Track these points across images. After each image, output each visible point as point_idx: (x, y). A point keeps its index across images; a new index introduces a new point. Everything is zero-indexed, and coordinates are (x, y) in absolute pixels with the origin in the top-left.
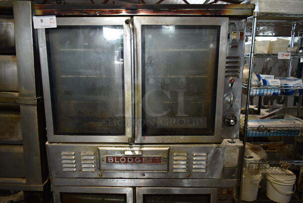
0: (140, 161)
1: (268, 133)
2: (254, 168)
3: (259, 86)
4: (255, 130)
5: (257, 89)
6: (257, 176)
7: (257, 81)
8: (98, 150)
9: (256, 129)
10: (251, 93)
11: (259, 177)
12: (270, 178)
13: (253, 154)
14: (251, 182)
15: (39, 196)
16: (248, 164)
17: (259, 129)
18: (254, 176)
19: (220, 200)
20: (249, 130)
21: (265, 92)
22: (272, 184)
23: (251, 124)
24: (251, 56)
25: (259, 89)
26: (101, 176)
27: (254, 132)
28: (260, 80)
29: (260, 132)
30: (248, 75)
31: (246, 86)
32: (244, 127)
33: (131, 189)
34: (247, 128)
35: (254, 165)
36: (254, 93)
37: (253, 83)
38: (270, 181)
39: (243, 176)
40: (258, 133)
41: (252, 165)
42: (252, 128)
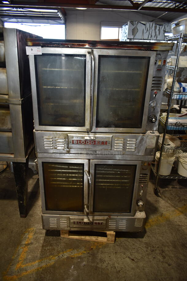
0: (94, 143)
1: (183, 128)
2: (170, 152)
3: (180, 92)
4: (173, 125)
5: (177, 95)
6: (172, 158)
7: (178, 88)
8: (68, 135)
9: (174, 124)
10: (173, 97)
11: (173, 159)
12: (181, 160)
13: (171, 143)
14: (167, 162)
15: (23, 166)
16: (166, 150)
17: (176, 124)
18: (170, 158)
19: (143, 169)
20: (169, 125)
21: (183, 97)
22: (181, 164)
23: (171, 121)
24: (175, 69)
25: (179, 94)
26: (69, 152)
27: (173, 127)
28: (180, 88)
29: (176, 126)
30: (172, 83)
31: (169, 92)
32: (166, 123)
33: (87, 161)
34: (167, 124)
35: (170, 150)
36: (175, 98)
37: (175, 90)
38: (180, 162)
39: (162, 158)
40: (175, 127)
41: (169, 150)
42: (171, 123)
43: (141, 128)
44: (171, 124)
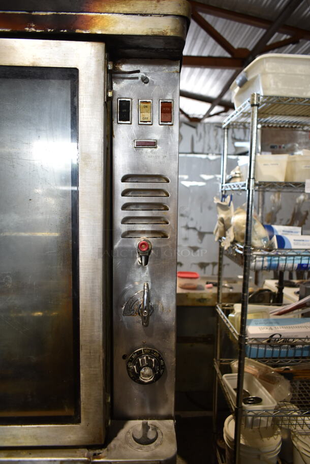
1: (291, 351)
2: (263, 425)
3: (270, 248)
4: (262, 344)
5: (263, 256)
6: (272, 439)
7: (265, 239)
9: (265, 342)
10: (253, 264)
11: (276, 442)
12: (297, 444)
13: (263, 392)
16: (250, 418)
17: (271, 341)
18: (265, 439)
20: (251, 344)
21: (282, 264)
22: (301, 456)
23: (255, 330)
24: (249, 185)
25: (268, 256)
27: (261, 348)
28: (271, 238)
29: (273, 347)
30: (245, 226)
31: (241, 249)
32: (240, 337)
34: (246, 340)
35: (262, 418)
36: (259, 264)
37: (256, 242)
38: (298, 450)
40: (269, 349)
41: (259, 418)
42: (256, 339)
43: (79, 422)
44: (255, 342)
